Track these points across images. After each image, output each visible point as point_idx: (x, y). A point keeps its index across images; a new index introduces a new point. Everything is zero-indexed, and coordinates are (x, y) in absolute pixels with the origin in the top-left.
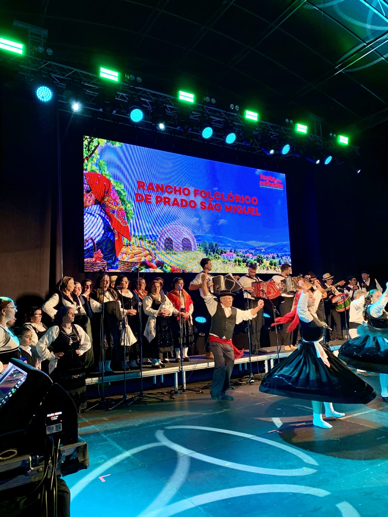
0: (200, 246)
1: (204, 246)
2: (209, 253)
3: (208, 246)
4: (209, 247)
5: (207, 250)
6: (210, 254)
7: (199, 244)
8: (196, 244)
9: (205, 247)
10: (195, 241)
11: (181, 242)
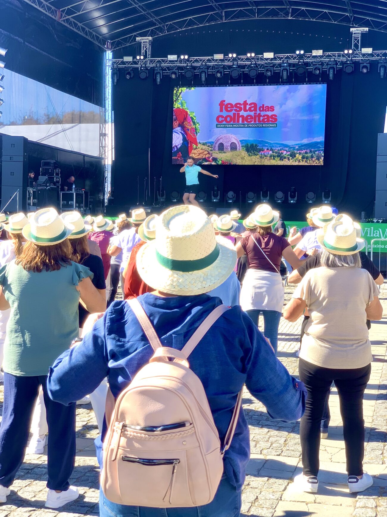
0: (243, 147)
2: (250, 151)
4: (250, 147)
7: (243, 145)
8: (241, 146)
9: (247, 147)
10: (240, 143)
11: (230, 145)
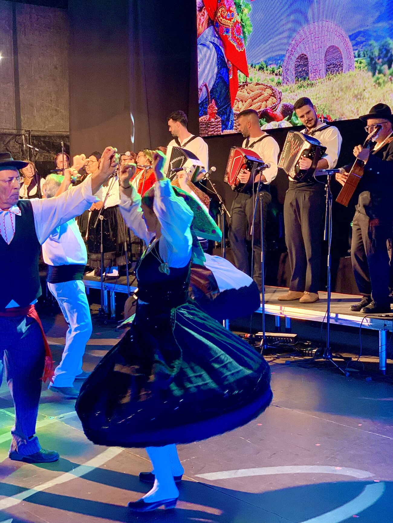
0: (359, 56)
1: (369, 54)
2: (378, 67)
3: (376, 53)
4: (379, 54)
5: (375, 63)
6: (380, 72)
7: (359, 52)
8: (352, 54)
9: (370, 57)
10: (350, 46)
11: (323, 57)
